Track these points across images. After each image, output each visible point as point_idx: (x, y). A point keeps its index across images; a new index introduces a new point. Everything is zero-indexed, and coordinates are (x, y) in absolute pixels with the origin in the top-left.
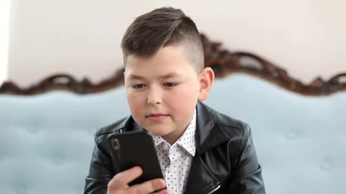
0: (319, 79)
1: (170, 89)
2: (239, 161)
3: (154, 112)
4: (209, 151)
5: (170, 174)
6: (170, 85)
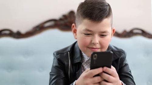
3: (94, 47)
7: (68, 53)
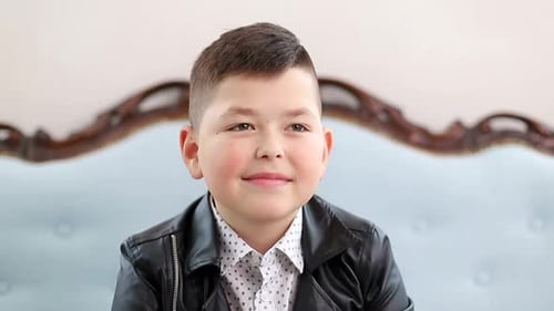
0: (458, 125)
1: (294, 136)
2: (378, 293)
4: (324, 265)
5: (263, 304)
6: (297, 127)
7: (171, 239)
